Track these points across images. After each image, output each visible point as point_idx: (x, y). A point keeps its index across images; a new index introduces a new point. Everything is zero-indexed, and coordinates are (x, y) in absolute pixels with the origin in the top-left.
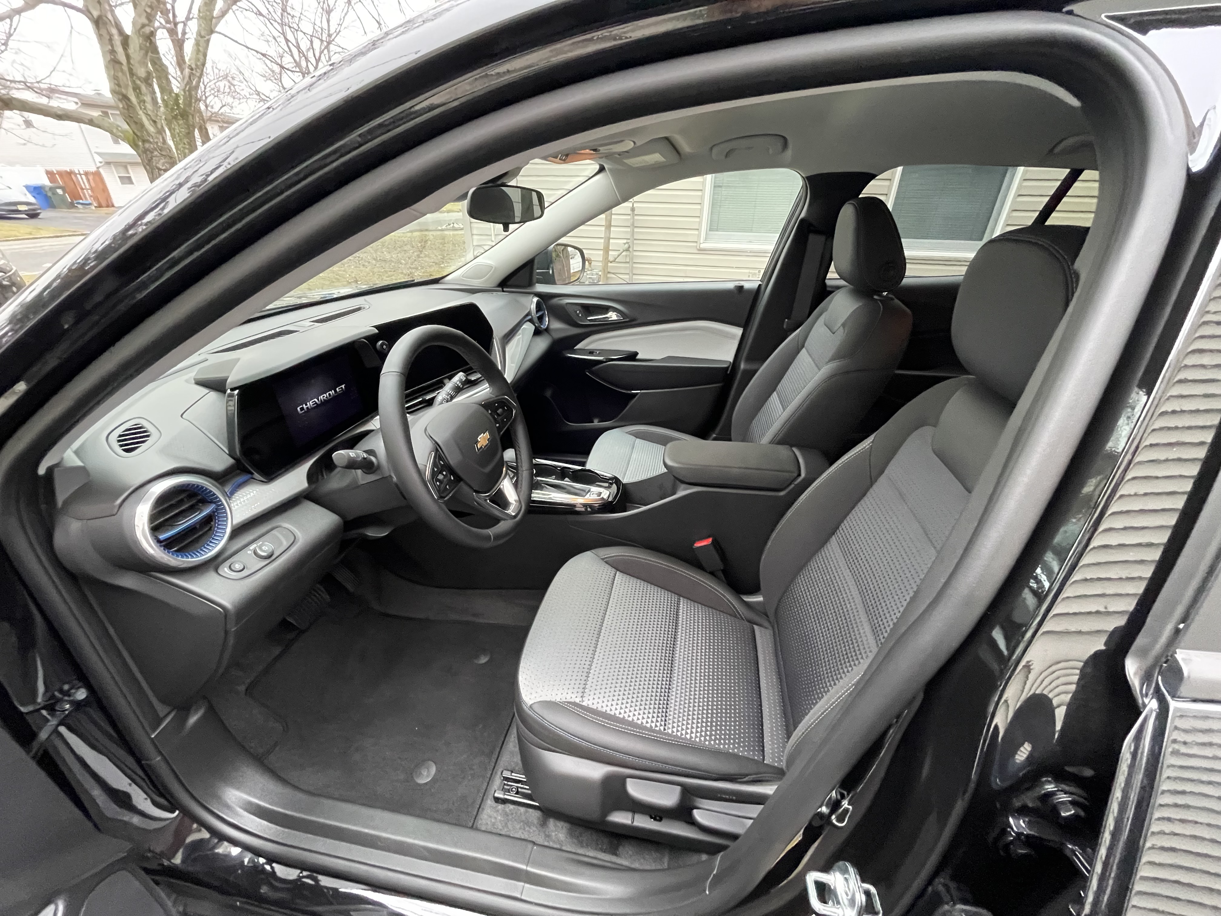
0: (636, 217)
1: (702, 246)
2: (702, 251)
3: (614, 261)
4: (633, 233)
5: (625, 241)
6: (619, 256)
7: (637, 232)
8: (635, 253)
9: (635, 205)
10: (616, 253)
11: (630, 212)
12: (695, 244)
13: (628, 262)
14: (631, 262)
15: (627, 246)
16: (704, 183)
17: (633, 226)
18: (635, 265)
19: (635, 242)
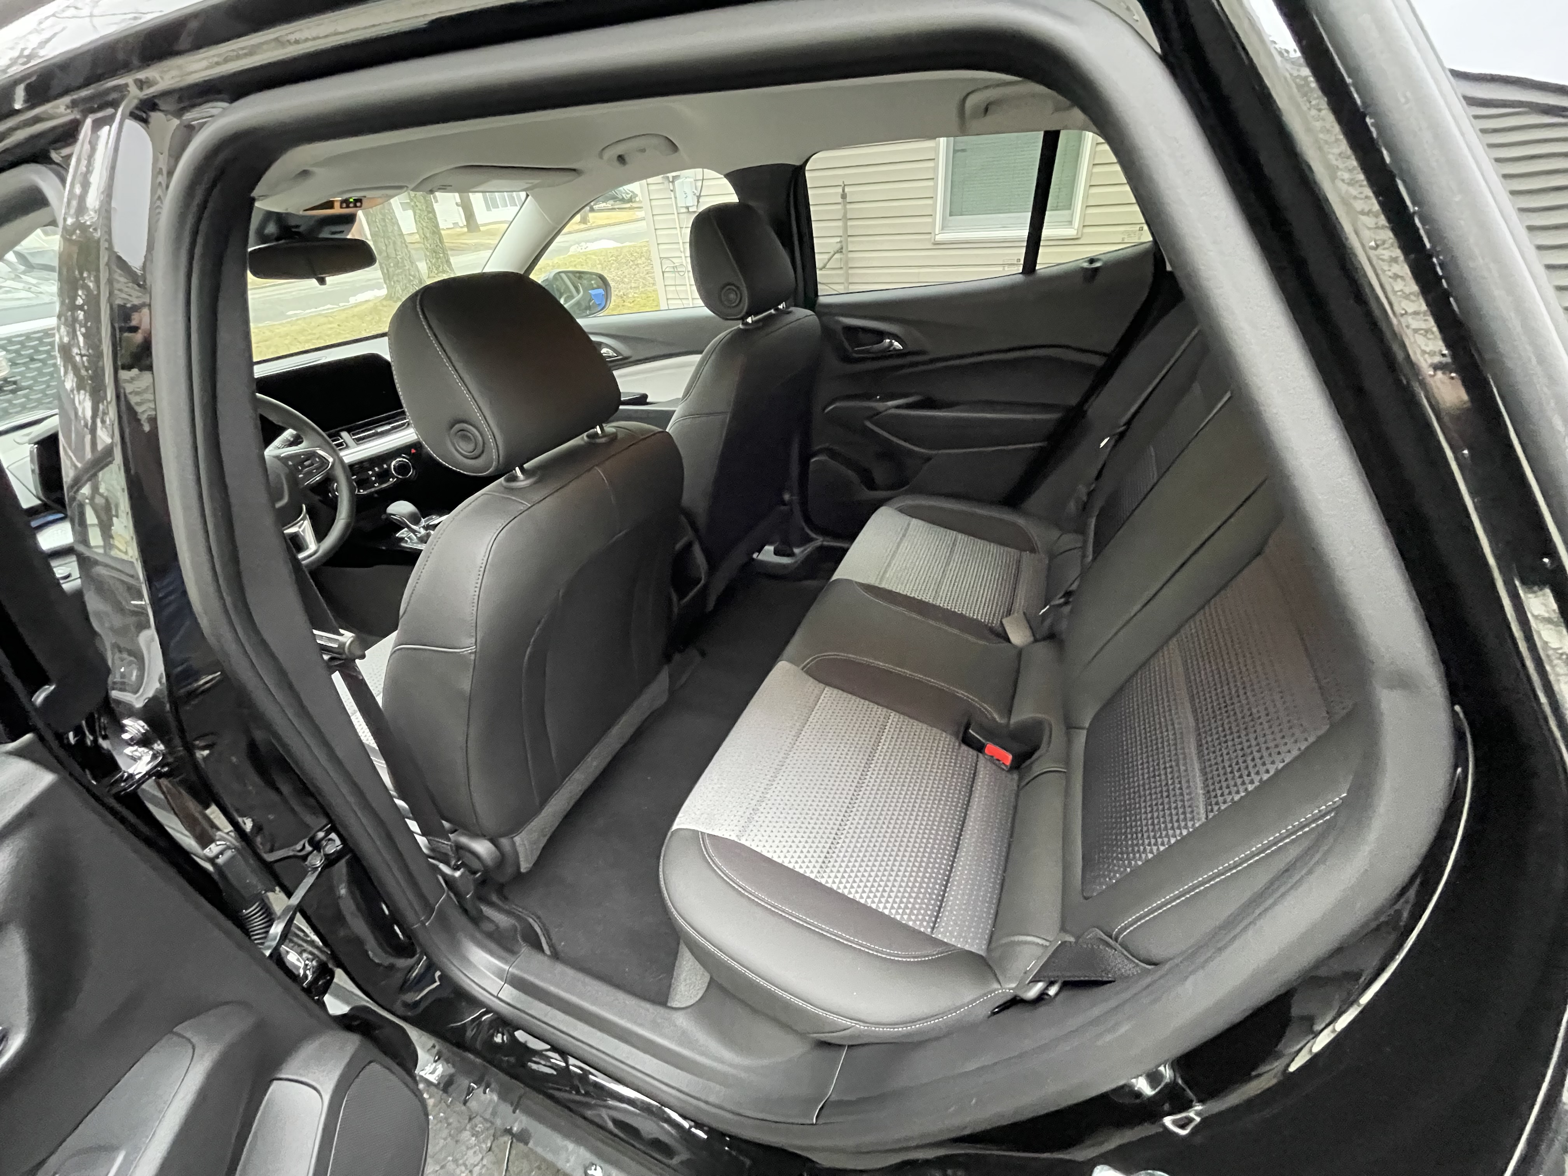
0: (849, 206)
1: (939, 238)
2: (938, 245)
3: (824, 267)
4: (846, 228)
5: (838, 240)
6: (829, 260)
7: (851, 226)
8: (851, 255)
9: (847, 190)
10: (826, 256)
11: (840, 200)
12: (928, 236)
13: (841, 268)
14: (846, 267)
15: (839, 246)
16: (936, 149)
17: (845, 219)
18: (851, 271)
19: (850, 239)
